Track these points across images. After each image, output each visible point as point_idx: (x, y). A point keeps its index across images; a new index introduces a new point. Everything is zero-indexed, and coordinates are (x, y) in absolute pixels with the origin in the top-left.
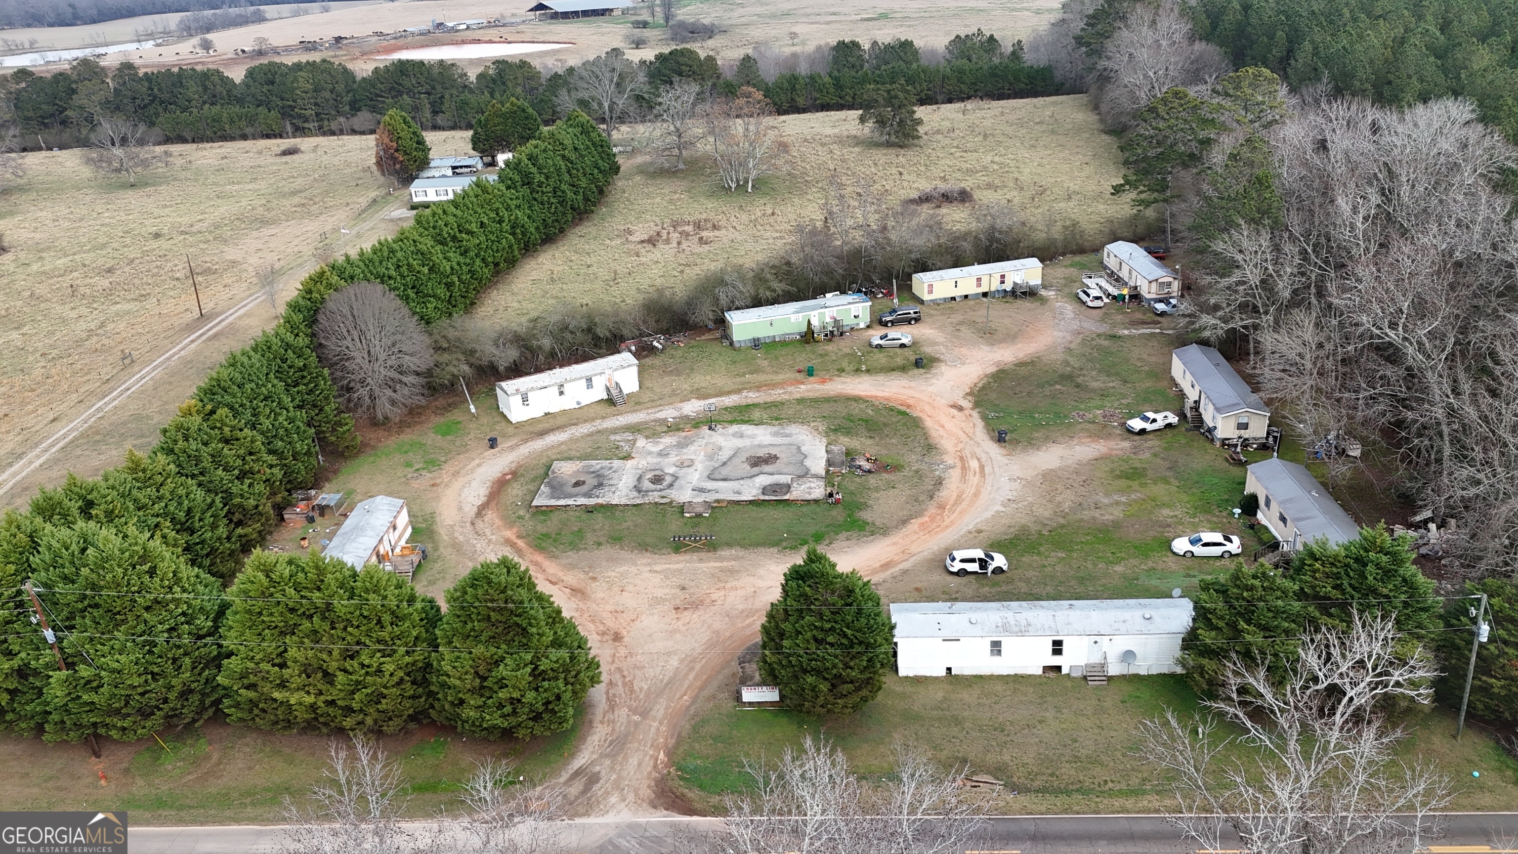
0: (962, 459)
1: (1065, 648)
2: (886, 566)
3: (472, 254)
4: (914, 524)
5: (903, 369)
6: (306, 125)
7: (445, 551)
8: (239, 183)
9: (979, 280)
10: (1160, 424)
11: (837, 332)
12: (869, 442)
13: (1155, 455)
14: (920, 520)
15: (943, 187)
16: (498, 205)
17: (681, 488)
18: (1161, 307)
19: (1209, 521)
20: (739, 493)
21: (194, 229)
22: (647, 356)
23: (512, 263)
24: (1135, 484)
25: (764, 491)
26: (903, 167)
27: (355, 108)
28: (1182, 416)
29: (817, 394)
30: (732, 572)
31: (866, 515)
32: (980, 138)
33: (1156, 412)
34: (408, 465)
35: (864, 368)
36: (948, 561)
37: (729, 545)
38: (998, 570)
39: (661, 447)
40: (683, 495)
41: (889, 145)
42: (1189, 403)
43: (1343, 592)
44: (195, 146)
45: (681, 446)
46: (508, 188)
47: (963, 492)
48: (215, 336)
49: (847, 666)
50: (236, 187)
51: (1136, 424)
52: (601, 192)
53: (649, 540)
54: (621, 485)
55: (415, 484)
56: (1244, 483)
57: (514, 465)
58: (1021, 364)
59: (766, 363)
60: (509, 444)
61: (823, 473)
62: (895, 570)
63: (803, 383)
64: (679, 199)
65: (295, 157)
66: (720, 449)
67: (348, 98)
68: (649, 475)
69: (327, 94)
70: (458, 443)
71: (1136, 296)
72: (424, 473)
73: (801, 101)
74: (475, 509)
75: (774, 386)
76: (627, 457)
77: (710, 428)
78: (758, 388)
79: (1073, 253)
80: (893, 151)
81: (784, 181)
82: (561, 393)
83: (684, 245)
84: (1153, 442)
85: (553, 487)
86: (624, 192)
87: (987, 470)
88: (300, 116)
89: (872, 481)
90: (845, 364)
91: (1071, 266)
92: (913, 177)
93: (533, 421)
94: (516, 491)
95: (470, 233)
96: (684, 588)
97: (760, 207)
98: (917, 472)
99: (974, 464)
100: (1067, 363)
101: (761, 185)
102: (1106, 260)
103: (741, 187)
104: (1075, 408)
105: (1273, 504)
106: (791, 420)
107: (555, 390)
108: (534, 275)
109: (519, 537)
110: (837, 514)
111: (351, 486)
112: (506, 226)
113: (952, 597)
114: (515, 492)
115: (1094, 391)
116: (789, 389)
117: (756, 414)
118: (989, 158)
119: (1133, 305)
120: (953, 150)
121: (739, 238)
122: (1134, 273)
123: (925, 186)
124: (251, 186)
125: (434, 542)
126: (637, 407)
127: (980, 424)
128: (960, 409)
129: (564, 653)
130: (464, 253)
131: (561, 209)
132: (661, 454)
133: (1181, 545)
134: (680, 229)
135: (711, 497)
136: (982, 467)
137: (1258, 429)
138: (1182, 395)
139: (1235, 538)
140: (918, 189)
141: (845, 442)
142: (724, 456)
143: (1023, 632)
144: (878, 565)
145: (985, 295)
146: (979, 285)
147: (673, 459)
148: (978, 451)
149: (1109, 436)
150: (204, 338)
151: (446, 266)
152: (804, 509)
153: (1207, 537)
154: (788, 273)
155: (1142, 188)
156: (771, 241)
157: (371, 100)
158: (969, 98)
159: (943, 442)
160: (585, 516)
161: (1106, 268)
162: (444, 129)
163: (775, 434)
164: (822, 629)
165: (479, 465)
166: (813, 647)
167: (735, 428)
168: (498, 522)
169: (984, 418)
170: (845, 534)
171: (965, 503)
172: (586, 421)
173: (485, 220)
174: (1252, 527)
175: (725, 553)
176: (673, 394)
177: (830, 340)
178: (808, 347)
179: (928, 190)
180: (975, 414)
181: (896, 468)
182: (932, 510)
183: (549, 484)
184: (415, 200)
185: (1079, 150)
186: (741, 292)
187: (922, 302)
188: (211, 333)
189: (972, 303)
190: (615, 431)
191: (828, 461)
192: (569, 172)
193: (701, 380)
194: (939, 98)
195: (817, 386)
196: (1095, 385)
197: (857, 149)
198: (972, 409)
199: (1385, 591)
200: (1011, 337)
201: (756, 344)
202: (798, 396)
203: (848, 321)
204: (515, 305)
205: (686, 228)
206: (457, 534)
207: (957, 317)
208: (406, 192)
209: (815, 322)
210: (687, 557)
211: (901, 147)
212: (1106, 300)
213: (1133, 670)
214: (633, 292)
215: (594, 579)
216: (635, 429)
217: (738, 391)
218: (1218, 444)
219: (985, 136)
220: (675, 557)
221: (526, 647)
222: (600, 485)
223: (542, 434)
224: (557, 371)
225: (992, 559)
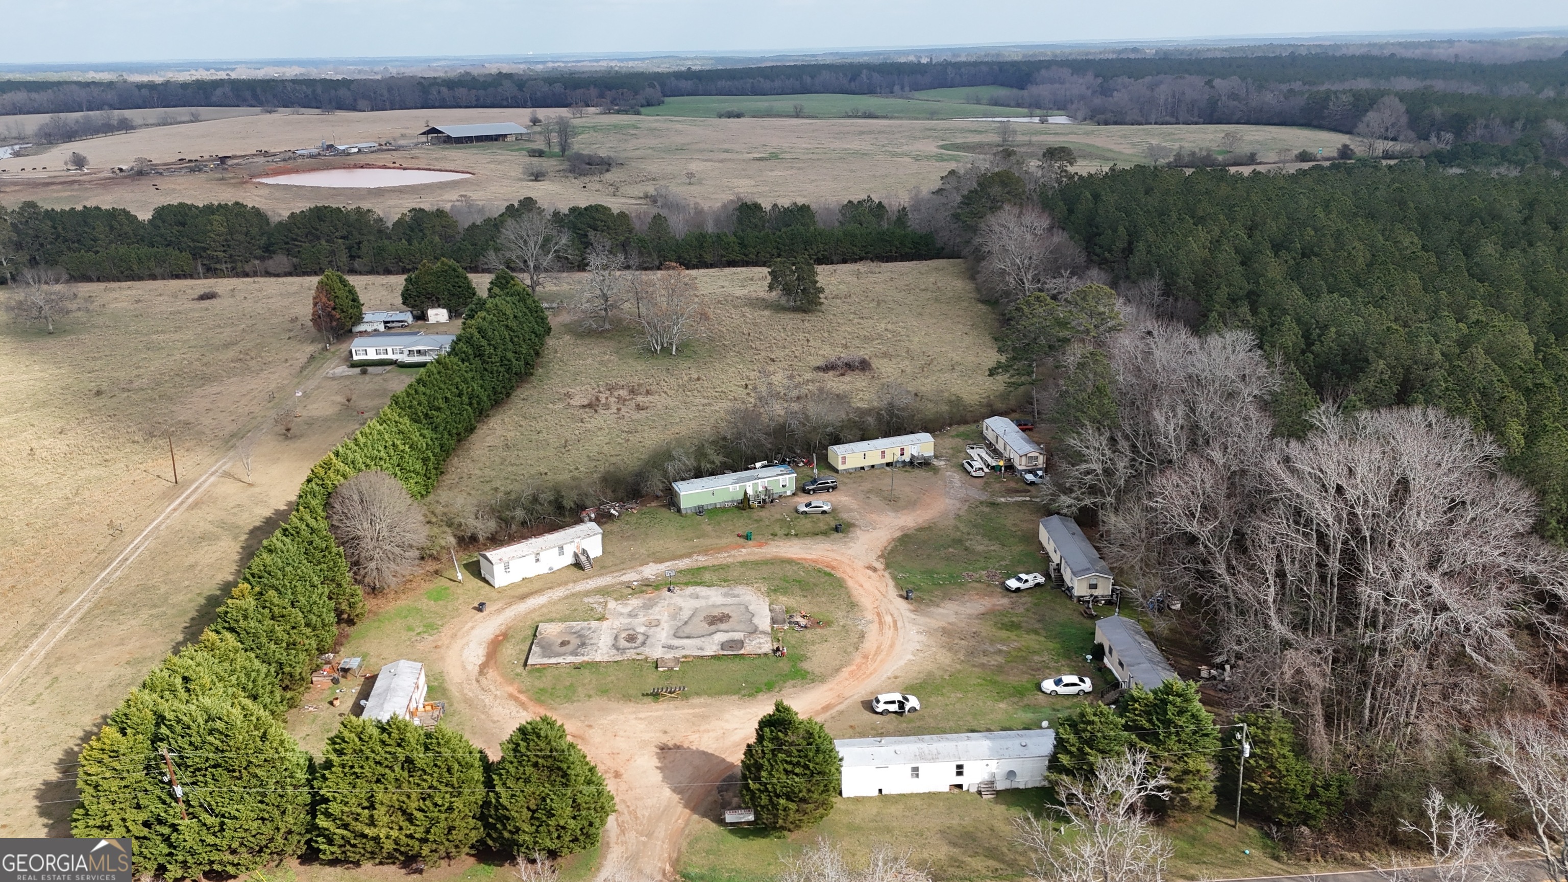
0: (878, 614)
1: (965, 770)
2: (826, 708)
3: (441, 428)
4: (845, 672)
5: (825, 533)
6: (218, 266)
7: (459, 706)
8: (163, 332)
9: (883, 452)
10: (1030, 584)
11: (768, 500)
12: (804, 600)
13: (1028, 610)
14: (850, 668)
15: (846, 355)
16: (458, 379)
17: (652, 645)
18: (1030, 477)
19: (1068, 666)
20: (702, 649)
21: (135, 385)
22: (605, 523)
23: (471, 430)
24: (1012, 635)
25: (723, 646)
26: (809, 332)
27: (268, 250)
28: (1047, 575)
29: (756, 558)
30: (704, 717)
31: (806, 666)
32: (874, 304)
33: (1027, 573)
34: (410, 629)
35: (793, 532)
36: (874, 703)
37: (698, 694)
38: (913, 709)
39: (630, 608)
40: (656, 652)
41: (796, 310)
42: (1053, 566)
43: (1153, 724)
44: (102, 285)
45: (647, 607)
46: (463, 361)
47: (881, 644)
48: (196, 505)
49: (809, 791)
50: (162, 337)
51: (1013, 583)
52: (537, 354)
53: (631, 692)
54: (601, 644)
55: (420, 646)
56: (1093, 634)
57: (503, 627)
58: (920, 529)
59: (709, 528)
60: (495, 607)
61: (769, 630)
62: (833, 712)
63: (743, 547)
64: (609, 361)
65: (214, 302)
66: (681, 609)
67: (264, 240)
68: (624, 635)
69: (241, 237)
70: (450, 608)
71: (1010, 467)
72: (426, 636)
73: (708, 258)
74: (477, 668)
75: (719, 550)
76: (601, 619)
77: (669, 590)
78: (705, 552)
79: (959, 423)
80: (799, 316)
81: (704, 344)
82: (538, 560)
83: (623, 412)
84: (1026, 599)
85: (542, 647)
86: (556, 352)
87: (899, 624)
88: (211, 258)
89: (809, 636)
90: (777, 529)
91: (958, 436)
92: (818, 343)
93: (513, 586)
94: (511, 652)
95: (438, 409)
96: (665, 732)
97: (687, 371)
98: (844, 626)
99: (888, 619)
100: (957, 528)
101: (685, 349)
102: (985, 431)
103: (666, 351)
104: (966, 569)
105: (1114, 652)
106: (738, 582)
107: (533, 558)
108: (490, 441)
109: (520, 692)
110: (784, 665)
111: (363, 649)
112: (465, 399)
113: (880, 733)
114: (509, 652)
115: (979, 554)
116: (733, 552)
117: (707, 576)
118: (883, 325)
119: (1008, 474)
120: (852, 316)
121: (672, 404)
122: (1008, 448)
123: (830, 353)
124: (176, 336)
125: (448, 698)
126: (603, 571)
127: (891, 583)
128: (875, 570)
129: (593, 788)
130: (435, 429)
131: (507, 376)
132: (631, 615)
133: (1048, 685)
134: (616, 394)
135: (679, 654)
136: (895, 622)
137: (1104, 589)
138: (1047, 558)
139: (1087, 680)
140: (823, 356)
141: (785, 601)
142: (685, 615)
143: (934, 758)
144: (819, 707)
145: (888, 464)
146: (883, 457)
147: (641, 619)
148: (891, 607)
149: (991, 594)
150: (185, 506)
151: (422, 444)
152: (756, 662)
153: (1067, 679)
154: (724, 447)
155: (1012, 372)
156: (701, 408)
157: (287, 243)
158: (861, 259)
159: (863, 600)
160: (574, 672)
161: (985, 438)
162: (361, 273)
163: (725, 595)
164: (790, 763)
165: (473, 628)
166: (783, 777)
167: (690, 590)
168: (499, 679)
169: (894, 578)
170: (792, 682)
171: (884, 653)
172: (559, 585)
173: (449, 395)
174: (1100, 670)
175: (696, 701)
176: (633, 558)
177: (762, 507)
178: (745, 513)
179: (833, 360)
180: (887, 574)
181: (828, 624)
182: (858, 659)
183: (539, 644)
184: (355, 358)
185: (959, 319)
186: (685, 464)
187: (837, 471)
188: (191, 500)
189: (878, 472)
190: (587, 594)
191: (772, 619)
192: (511, 340)
193: (655, 545)
194: (835, 258)
195: (756, 550)
196: (980, 548)
197: (767, 313)
198: (885, 570)
199: (1180, 723)
200: (911, 505)
201: (700, 511)
202: (741, 559)
203: (777, 490)
204: (477, 472)
205: (621, 392)
206: (466, 691)
207: (867, 486)
208: (343, 347)
209: (750, 492)
210: (665, 705)
211: (805, 311)
212: (986, 470)
213: (1014, 786)
214: (584, 460)
215: (590, 726)
216: (604, 591)
217: (689, 555)
218: (1075, 600)
219: (879, 303)
220: (655, 706)
221: (566, 785)
222: (583, 644)
223: (523, 597)
224: (533, 541)
225: (907, 700)
